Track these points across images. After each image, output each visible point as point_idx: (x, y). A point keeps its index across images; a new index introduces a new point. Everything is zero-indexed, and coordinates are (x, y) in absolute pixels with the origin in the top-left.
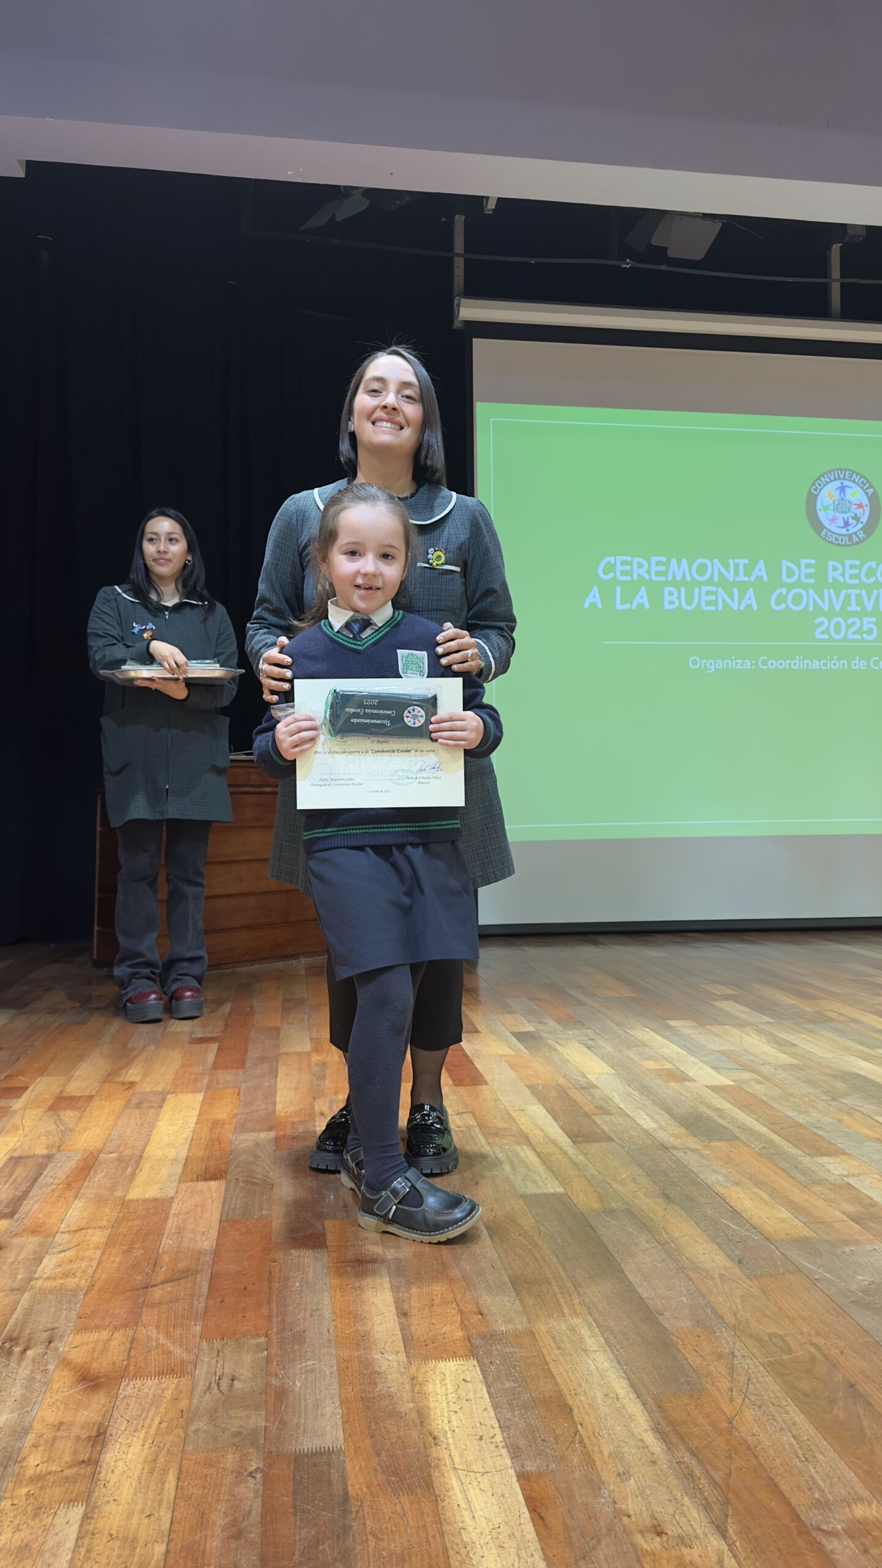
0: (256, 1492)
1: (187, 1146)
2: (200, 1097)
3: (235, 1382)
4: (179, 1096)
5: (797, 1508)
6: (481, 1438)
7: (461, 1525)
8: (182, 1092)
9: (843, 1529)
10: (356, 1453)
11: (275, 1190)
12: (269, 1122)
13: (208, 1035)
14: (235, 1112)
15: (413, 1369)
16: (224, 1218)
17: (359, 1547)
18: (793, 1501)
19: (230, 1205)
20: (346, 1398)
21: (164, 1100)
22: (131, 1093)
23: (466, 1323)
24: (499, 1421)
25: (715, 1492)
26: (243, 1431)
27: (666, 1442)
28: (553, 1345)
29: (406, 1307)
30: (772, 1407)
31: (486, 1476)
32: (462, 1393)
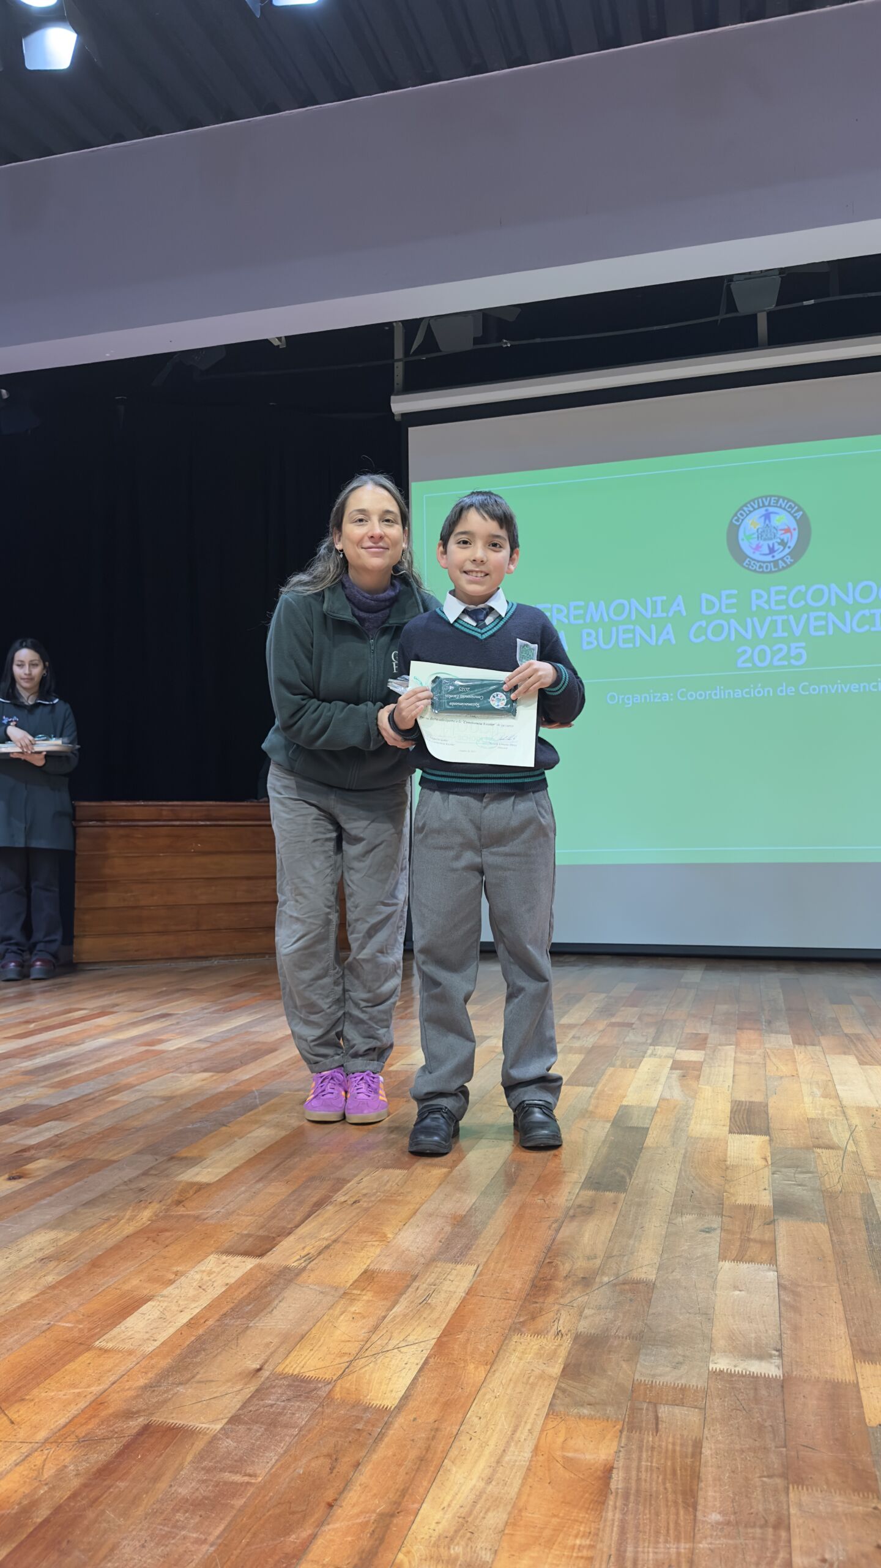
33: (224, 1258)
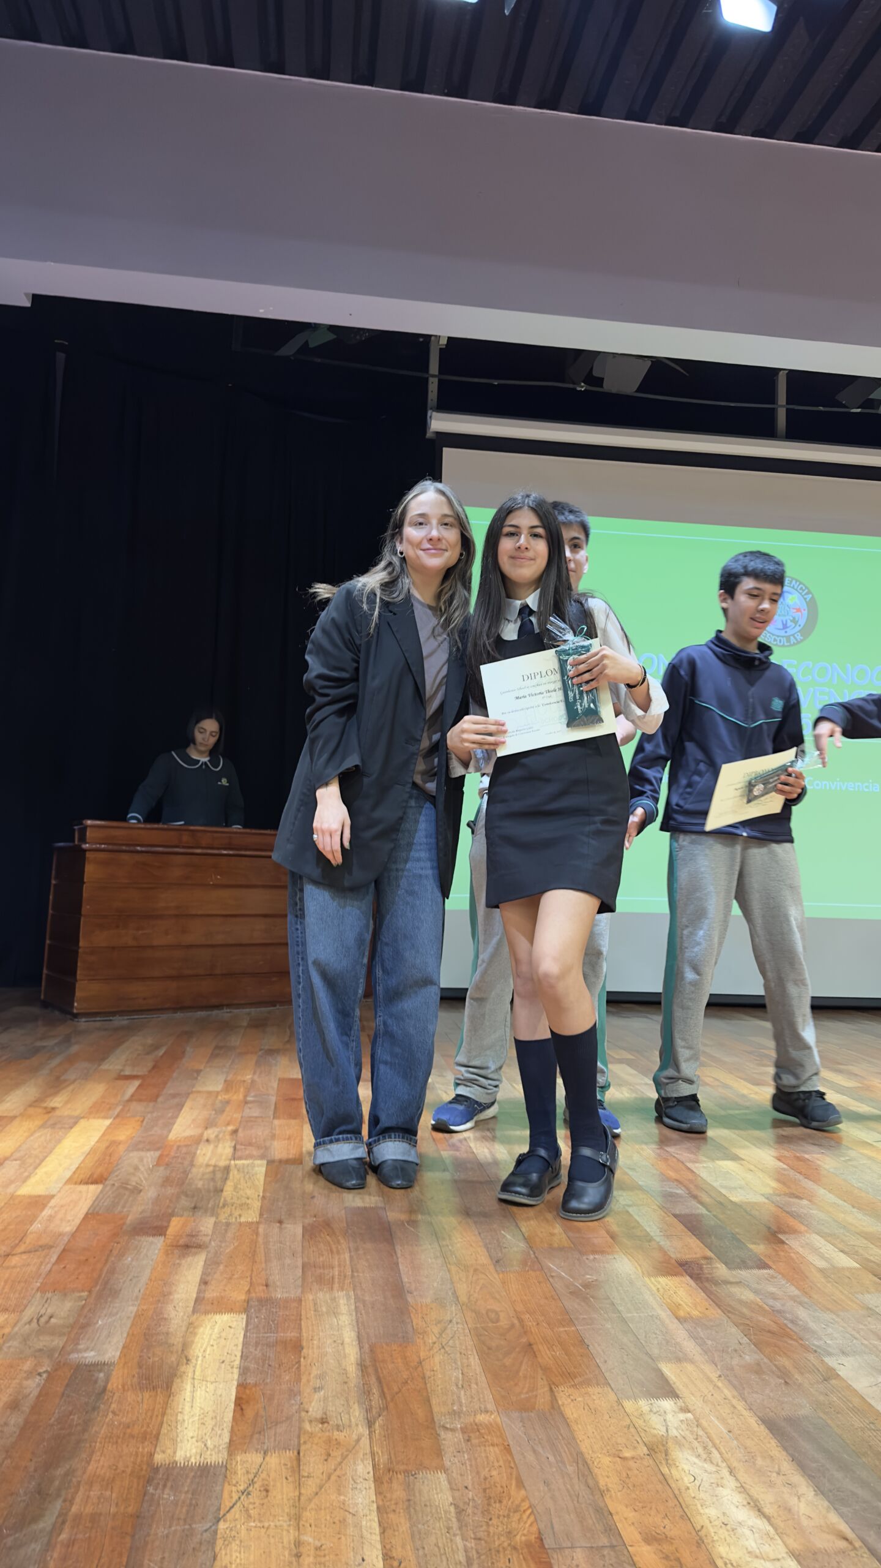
0: (39, 1385)
1: (82, 1158)
2: (108, 1122)
3: (53, 1320)
4: (91, 1121)
5: (435, 1415)
6: (223, 1362)
7: (180, 1410)
8: (94, 1118)
9: (461, 1428)
10: (124, 1365)
11: (142, 1194)
12: (158, 1144)
13: (135, 1073)
14: (134, 1135)
15: (195, 1317)
16: (90, 1211)
17: (99, 1419)
18: (436, 1409)
19: (100, 1202)
20: (133, 1335)
21: (75, 1123)
22: (50, 1115)
23: (252, 1291)
24: (242, 1352)
25: (381, 1402)
26: (45, 1349)
27: (362, 1371)
28: (312, 1309)
29: (209, 1278)
30: (458, 1355)
31: (214, 1384)
32: (224, 1335)
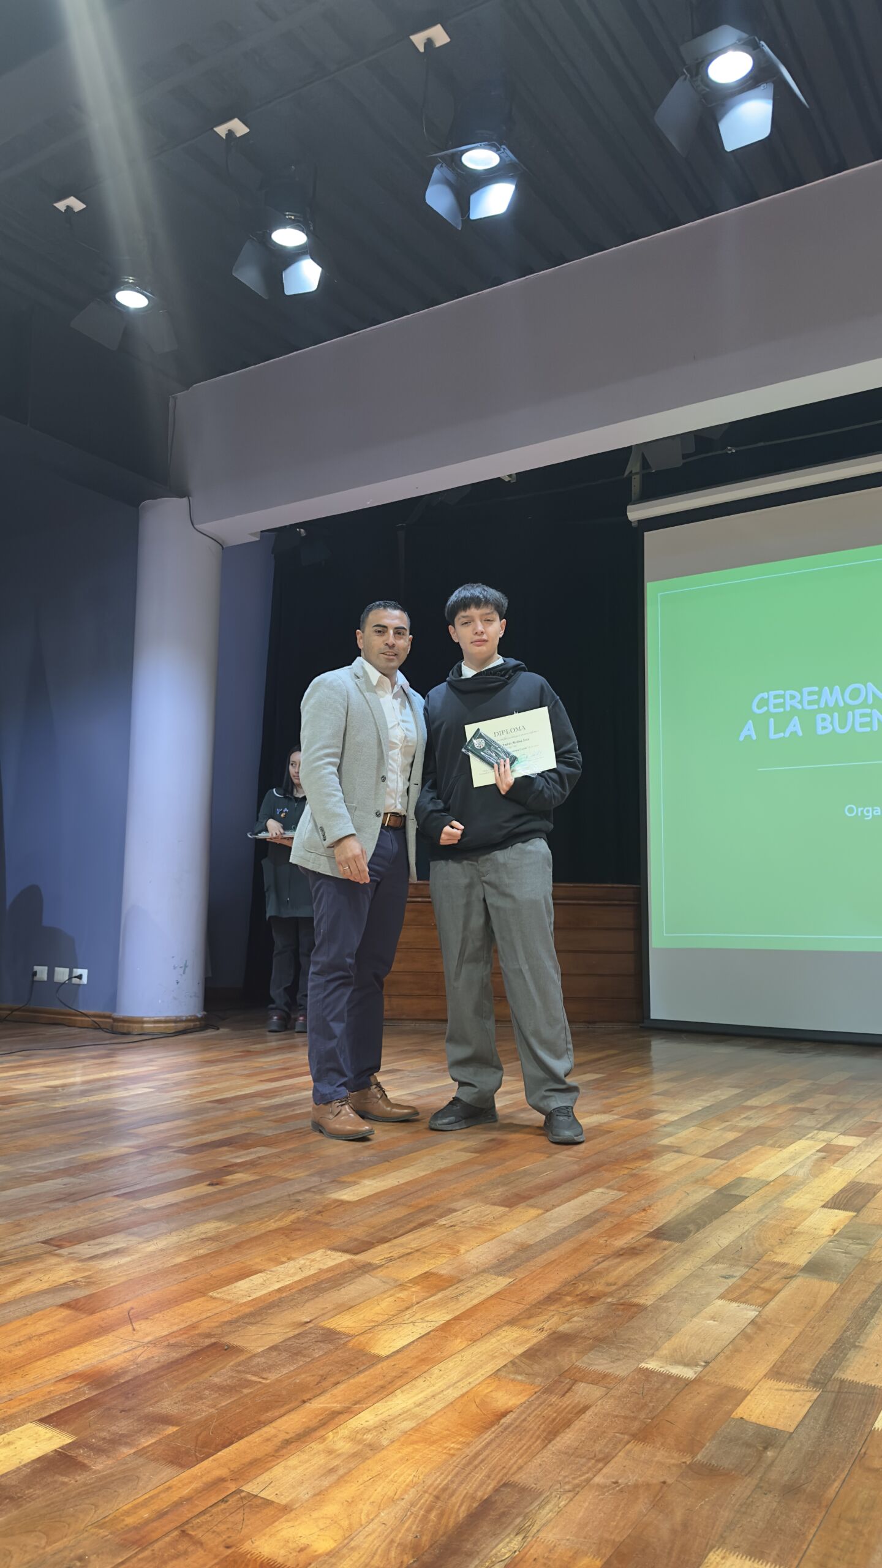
33: (329, 1252)
